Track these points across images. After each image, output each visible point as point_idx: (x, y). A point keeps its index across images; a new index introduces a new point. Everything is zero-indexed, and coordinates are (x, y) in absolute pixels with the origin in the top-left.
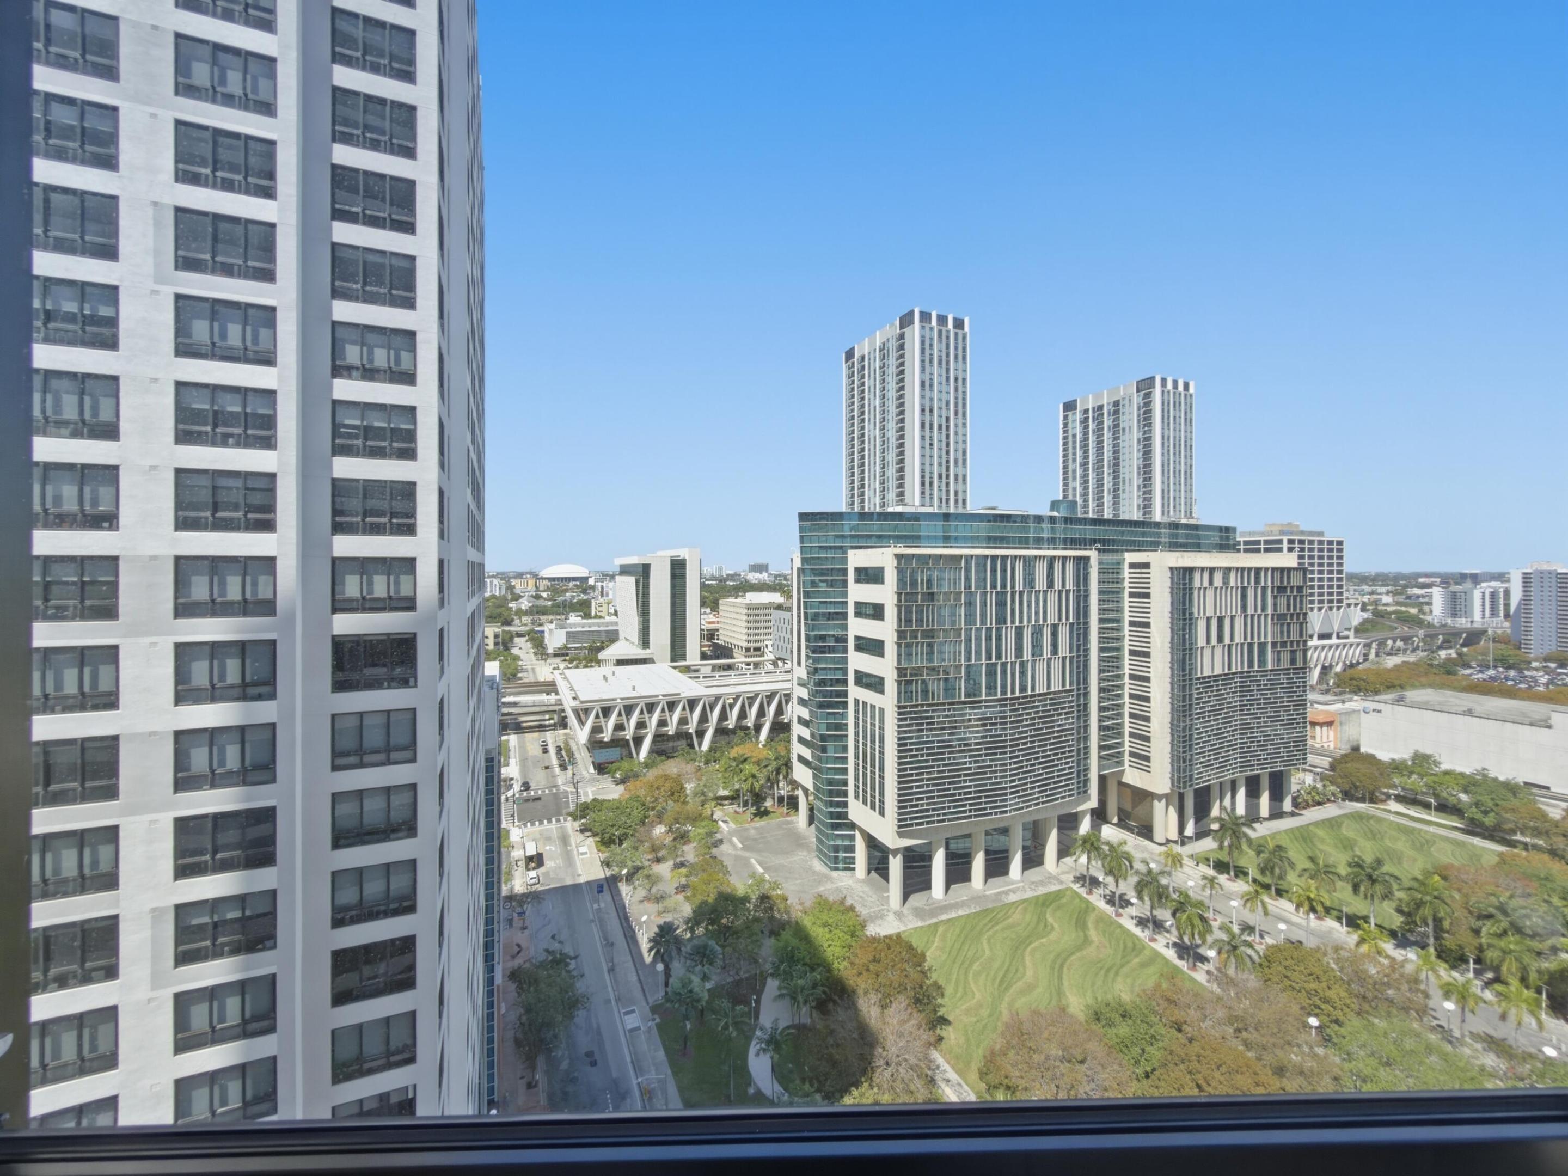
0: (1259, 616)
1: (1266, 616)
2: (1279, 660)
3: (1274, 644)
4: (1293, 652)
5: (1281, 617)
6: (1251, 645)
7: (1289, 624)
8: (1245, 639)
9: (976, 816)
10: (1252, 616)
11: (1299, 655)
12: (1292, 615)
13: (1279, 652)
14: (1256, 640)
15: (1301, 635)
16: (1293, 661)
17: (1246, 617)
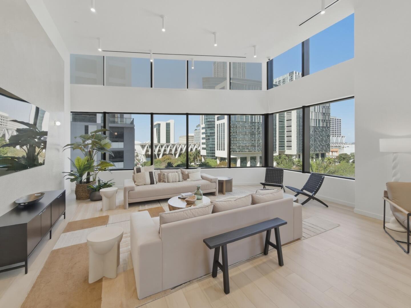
0: (318, 113)
1: (320, 113)
2: (323, 125)
3: (322, 120)
4: (327, 123)
5: (324, 114)
6: (316, 120)
7: (326, 116)
8: (315, 118)
9: (248, 151)
10: (317, 113)
11: (328, 124)
12: (326, 113)
13: (323, 122)
14: (318, 119)
15: (329, 119)
16: (327, 125)
17: (315, 112)
